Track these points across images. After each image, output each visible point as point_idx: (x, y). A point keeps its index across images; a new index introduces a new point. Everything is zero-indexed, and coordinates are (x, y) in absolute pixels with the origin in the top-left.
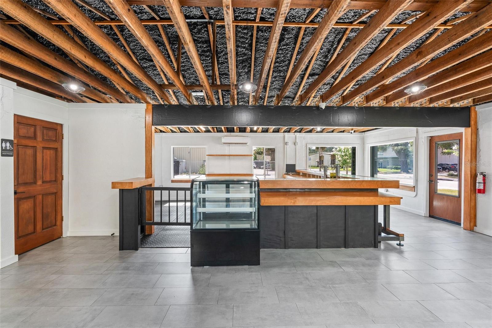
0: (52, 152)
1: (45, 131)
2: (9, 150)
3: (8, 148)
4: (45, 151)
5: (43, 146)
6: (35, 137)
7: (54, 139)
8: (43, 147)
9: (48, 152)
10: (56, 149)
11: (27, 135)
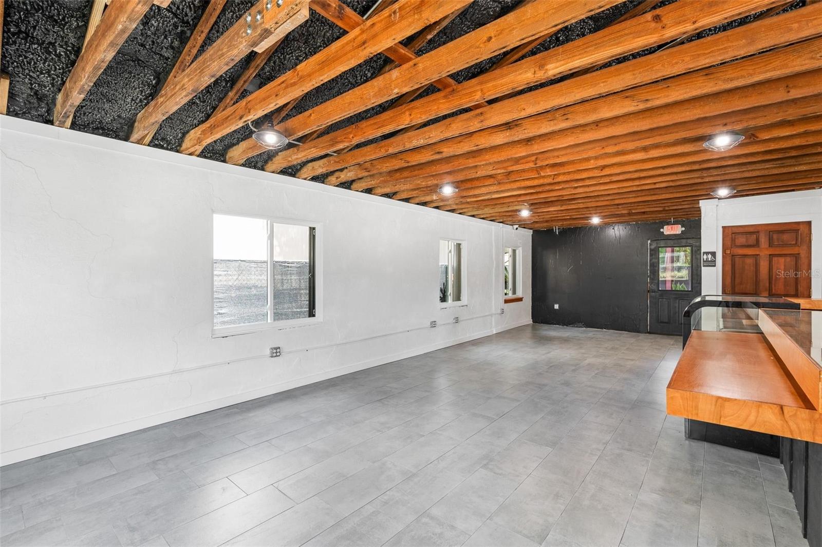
0: (788, 259)
1: (775, 236)
2: (711, 261)
3: (710, 260)
4: (775, 259)
5: (771, 253)
6: (757, 244)
7: (794, 243)
8: (770, 255)
9: (782, 260)
10: (797, 257)
11: (746, 244)
